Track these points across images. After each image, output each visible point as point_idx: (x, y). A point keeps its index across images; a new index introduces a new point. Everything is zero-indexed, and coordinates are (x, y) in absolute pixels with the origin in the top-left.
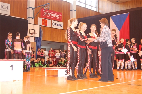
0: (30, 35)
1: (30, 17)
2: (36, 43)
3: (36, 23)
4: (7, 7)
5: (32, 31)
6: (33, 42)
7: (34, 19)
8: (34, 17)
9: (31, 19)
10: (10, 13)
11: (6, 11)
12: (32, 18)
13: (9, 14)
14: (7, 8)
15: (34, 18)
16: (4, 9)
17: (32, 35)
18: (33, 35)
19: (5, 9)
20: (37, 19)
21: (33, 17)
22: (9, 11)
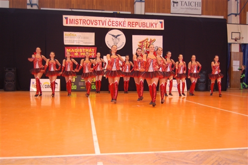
0: (233, 41)
1: (233, 12)
2: (242, 53)
3: (243, 22)
4: (197, 3)
5: (235, 36)
6: (238, 51)
7: (238, 16)
8: (239, 12)
9: (233, 16)
10: (202, 11)
11: (195, 9)
12: (236, 15)
13: (201, 14)
14: (197, 5)
15: (240, 14)
16: (192, 7)
17: (236, 41)
18: (239, 41)
19: (194, 7)
20: (245, 15)
21: (236, 13)
22: (201, 8)
